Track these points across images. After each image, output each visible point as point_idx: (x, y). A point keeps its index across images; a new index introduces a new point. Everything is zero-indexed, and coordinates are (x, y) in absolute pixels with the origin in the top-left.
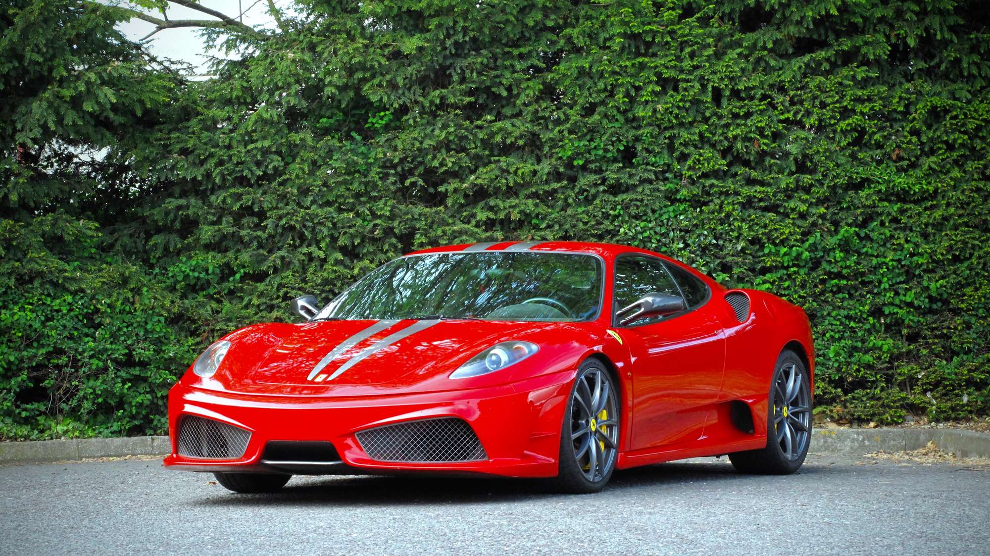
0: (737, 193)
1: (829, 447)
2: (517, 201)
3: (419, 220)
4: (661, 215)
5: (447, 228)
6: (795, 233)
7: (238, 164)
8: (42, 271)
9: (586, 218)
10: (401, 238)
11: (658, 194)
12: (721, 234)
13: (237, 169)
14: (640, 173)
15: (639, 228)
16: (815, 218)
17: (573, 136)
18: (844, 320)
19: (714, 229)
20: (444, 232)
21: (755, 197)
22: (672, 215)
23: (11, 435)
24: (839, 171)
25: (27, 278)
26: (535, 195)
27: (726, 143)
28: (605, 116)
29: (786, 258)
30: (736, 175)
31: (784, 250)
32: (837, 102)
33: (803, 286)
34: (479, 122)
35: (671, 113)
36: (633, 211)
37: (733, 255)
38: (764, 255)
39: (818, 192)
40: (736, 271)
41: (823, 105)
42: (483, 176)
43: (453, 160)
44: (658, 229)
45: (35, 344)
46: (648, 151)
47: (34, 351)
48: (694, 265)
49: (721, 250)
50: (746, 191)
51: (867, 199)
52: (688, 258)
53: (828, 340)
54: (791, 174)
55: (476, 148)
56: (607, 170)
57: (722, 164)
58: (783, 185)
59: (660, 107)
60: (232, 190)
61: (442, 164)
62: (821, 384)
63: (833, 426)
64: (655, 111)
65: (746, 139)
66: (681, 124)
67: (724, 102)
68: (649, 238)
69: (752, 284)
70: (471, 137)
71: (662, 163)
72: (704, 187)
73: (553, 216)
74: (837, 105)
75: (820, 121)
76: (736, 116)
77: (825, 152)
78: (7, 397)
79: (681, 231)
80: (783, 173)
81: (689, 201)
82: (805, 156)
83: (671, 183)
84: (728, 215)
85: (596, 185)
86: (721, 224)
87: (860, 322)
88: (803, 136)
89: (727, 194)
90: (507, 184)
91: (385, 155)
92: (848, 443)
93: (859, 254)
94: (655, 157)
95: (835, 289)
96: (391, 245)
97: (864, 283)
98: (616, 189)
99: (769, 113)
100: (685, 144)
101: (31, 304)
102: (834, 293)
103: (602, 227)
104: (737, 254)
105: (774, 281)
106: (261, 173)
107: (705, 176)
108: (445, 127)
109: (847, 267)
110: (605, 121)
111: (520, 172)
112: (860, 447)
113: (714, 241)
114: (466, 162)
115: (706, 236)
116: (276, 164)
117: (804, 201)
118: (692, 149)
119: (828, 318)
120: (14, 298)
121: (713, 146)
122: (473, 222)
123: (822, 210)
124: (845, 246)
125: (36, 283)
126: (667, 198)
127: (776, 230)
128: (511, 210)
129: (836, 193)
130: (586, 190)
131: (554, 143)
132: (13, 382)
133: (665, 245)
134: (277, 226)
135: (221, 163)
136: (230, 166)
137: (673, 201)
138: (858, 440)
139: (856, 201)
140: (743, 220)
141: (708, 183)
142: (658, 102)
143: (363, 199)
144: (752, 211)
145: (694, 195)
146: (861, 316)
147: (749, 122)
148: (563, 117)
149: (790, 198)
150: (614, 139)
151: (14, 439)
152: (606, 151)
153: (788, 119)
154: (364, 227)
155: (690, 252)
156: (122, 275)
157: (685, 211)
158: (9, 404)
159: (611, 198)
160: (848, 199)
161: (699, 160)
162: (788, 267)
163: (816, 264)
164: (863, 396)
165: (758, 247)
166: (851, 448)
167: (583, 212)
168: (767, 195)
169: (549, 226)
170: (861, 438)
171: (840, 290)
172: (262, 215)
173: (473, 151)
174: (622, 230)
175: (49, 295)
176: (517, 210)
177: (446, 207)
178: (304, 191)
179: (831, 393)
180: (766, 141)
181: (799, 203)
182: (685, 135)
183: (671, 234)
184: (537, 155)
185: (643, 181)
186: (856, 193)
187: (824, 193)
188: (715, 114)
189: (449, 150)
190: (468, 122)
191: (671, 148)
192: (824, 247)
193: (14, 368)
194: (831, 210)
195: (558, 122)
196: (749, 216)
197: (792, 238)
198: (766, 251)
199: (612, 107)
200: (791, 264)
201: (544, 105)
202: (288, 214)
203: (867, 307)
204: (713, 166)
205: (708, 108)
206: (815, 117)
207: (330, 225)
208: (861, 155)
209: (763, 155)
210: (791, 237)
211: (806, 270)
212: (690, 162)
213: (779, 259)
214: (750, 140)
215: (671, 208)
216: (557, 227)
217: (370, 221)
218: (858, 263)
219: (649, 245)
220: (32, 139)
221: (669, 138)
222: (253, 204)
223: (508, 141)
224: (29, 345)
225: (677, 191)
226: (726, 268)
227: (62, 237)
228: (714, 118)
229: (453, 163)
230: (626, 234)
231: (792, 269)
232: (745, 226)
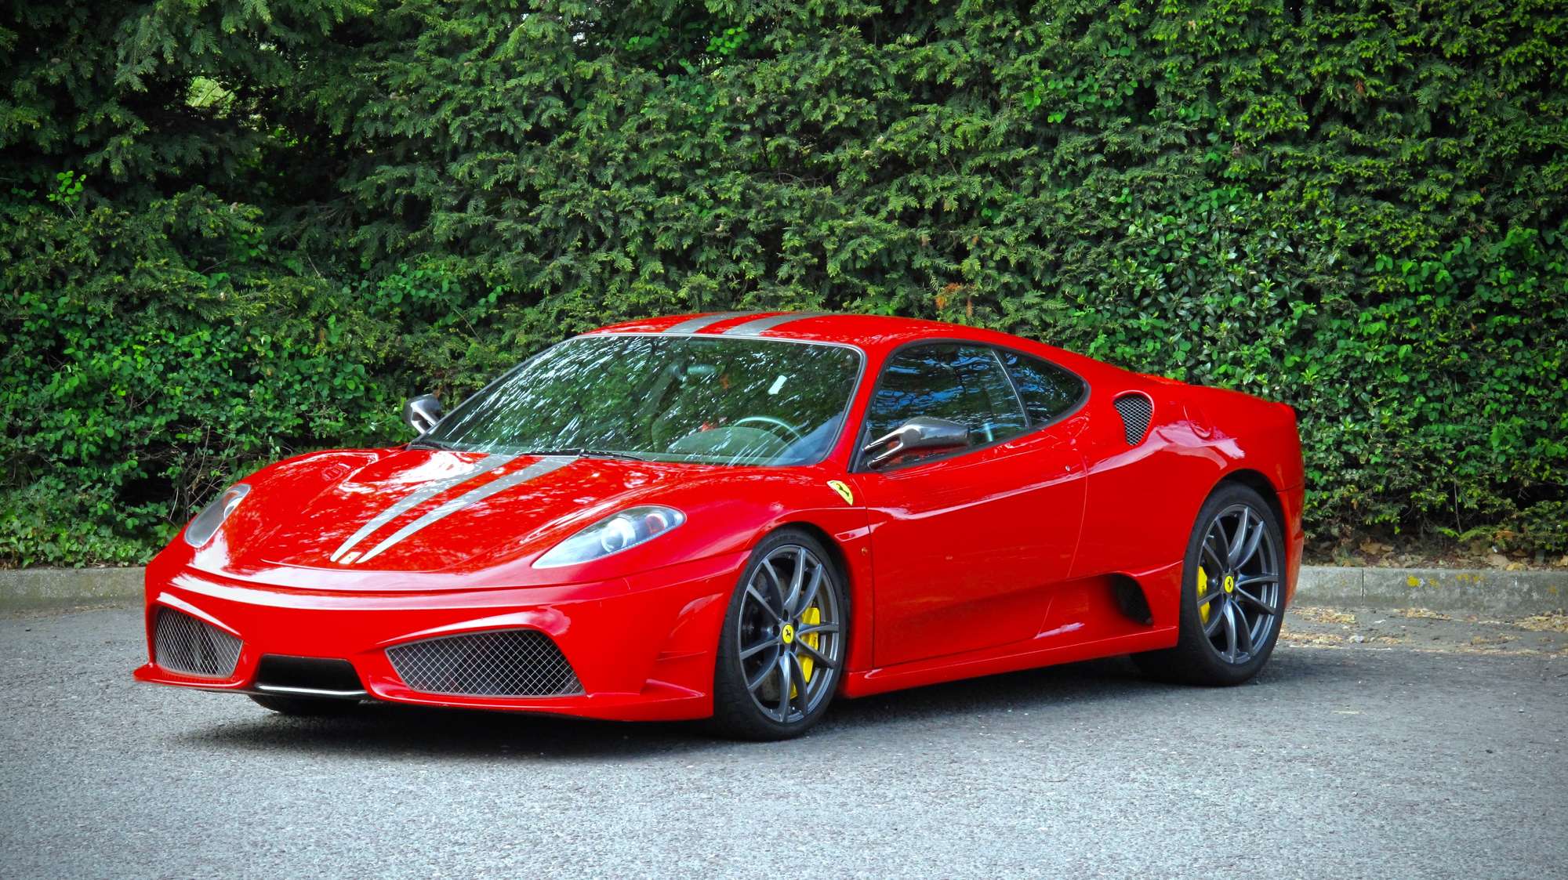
0: (1327, 169)
1: (1469, 601)
2: (955, 179)
3: (790, 208)
4: (1198, 204)
5: (836, 223)
6: (1427, 236)
7: (492, 110)
8: (159, 291)
9: (1068, 208)
10: (761, 238)
11: (1192, 169)
12: (1302, 236)
13: (490, 120)
14: (1161, 134)
15: (1159, 226)
16: (1462, 212)
17: (1047, 72)
18: (1515, 384)
19: (1289, 229)
20: (832, 230)
21: (1358, 175)
22: (1215, 204)
23: (108, 556)
24: (1504, 133)
25: (135, 301)
26: (982, 170)
27: (1309, 85)
28: (1106, 36)
29: (1412, 280)
30: (1325, 138)
31: (1407, 265)
32: (1502, 15)
33: (1443, 326)
34: (891, 47)
35: (1213, 33)
36: (1150, 197)
37: (1321, 273)
38: (1376, 273)
39: (1468, 168)
40: (1327, 299)
41: (1477, 21)
42: (897, 138)
43: (847, 109)
44: (1192, 228)
45: (150, 409)
46: (1177, 98)
47: (147, 420)
48: (1256, 289)
49: (1304, 263)
50: (1341, 165)
51: (1554, 181)
52: (1245, 277)
53: (1490, 416)
54: (1422, 137)
55: (887, 88)
56: (1106, 128)
57: (1300, 120)
58: (1406, 157)
59: (1192, 24)
60: (481, 156)
61: (828, 117)
62: (1476, 492)
63: (1500, 561)
64: (1184, 30)
65: (1342, 77)
66: (1233, 53)
67: (1308, 16)
68: (1178, 242)
69: (1356, 321)
70: (876, 71)
71: (1198, 118)
72: (1272, 157)
73: (1015, 204)
74: (1501, 21)
75: (1472, 48)
76: (1325, 39)
77: (1479, 101)
78: (102, 493)
79: (1232, 231)
80: (1410, 135)
81: (1245, 180)
82: (1442, 107)
83: (1216, 150)
84: (1312, 206)
85: (1087, 154)
86: (1302, 220)
87: (1545, 386)
88: (1440, 73)
89: (1310, 170)
90: (939, 149)
91: (732, 101)
92: (1503, 595)
93: (1542, 271)
94: (1187, 106)
95: (1500, 332)
96: (746, 248)
97: (1550, 320)
98: (1122, 160)
99: (1384, 34)
100: (1240, 86)
101: (145, 344)
102: (1499, 339)
103: (1097, 222)
104: (1329, 271)
105: (1392, 318)
106: (529, 128)
107: (1274, 139)
108: (834, 52)
109: (1520, 295)
110: (1104, 46)
111: (959, 132)
112: (1524, 602)
113: (1289, 249)
114: (869, 112)
115: (1276, 240)
116: (553, 112)
117: (1444, 184)
118: (1251, 93)
119: (1488, 379)
120: (114, 334)
121: (1289, 88)
122: (883, 213)
123: (1476, 198)
124: (1516, 259)
125: (151, 310)
126: (1209, 176)
127: (1397, 231)
128: (945, 194)
129: (1502, 170)
130: (1070, 162)
131: (1017, 82)
132: (114, 471)
133: (1206, 254)
134: (556, 214)
135: (463, 110)
136: (477, 114)
137: (1219, 182)
138: (1519, 591)
139: (1537, 184)
140: (1337, 214)
141: (1277, 151)
142: (1192, 16)
143: (699, 172)
144: (1354, 199)
145: (1254, 172)
146: (1547, 376)
147: (1347, 51)
148: (1030, 39)
149: (1419, 176)
150: (1117, 76)
151: (113, 562)
152: (1104, 96)
153: (1414, 44)
154: (698, 219)
155: (1249, 267)
156: (296, 293)
157: (1239, 198)
158: (105, 507)
159: (1114, 175)
160: (1523, 179)
161: (1260, 114)
162: (1417, 294)
163: (1466, 290)
164: (1551, 512)
165: (1365, 259)
166: (1508, 604)
167: (1066, 198)
168: (1379, 173)
169: (1009, 222)
170: (1526, 587)
171: (1510, 332)
172: (532, 196)
173: (880, 95)
174: (1132, 229)
175: (172, 329)
176: (953, 195)
177: (835, 187)
178: (599, 159)
179: (1494, 506)
180: (1377, 82)
181: (1435, 187)
182: (1237, 72)
183: (1216, 235)
184: (992, 100)
185: (1166, 148)
186: (1538, 170)
187: (1480, 169)
188: (1289, 35)
189: (841, 93)
190: (871, 46)
191: (1214, 91)
192: (1480, 260)
193: (115, 447)
194: (1493, 198)
195: (1023, 47)
196: (1349, 207)
197: (1423, 245)
198: (1379, 267)
199: (1115, 23)
200: (1420, 289)
201: (1000, 18)
202: (573, 196)
203: (1556, 363)
204: (1285, 123)
205: (1278, 25)
206: (1462, 40)
207: (640, 215)
208: (1543, 107)
209: (1373, 104)
210: (1420, 244)
211: (1448, 299)
212: (1244, 117)
213: (1399, 281)
214: (1349, 80)
215: (1214, 194)
216: (1020, 223)
217: (711, 208)
218: (1541, 288)
219: (1177, 253)
220: (140, 76)
221: (1211, 74)
222: (518, 178)
223: (941, 79)
224: (141, 411)
225: (1226, 164)
226: (1311, 294)
227: (198, 232)
228: (1287, 44)
229: (847, 114)
230: (1139, 235)
231: (1423, 298)
232: (1341, 225)
